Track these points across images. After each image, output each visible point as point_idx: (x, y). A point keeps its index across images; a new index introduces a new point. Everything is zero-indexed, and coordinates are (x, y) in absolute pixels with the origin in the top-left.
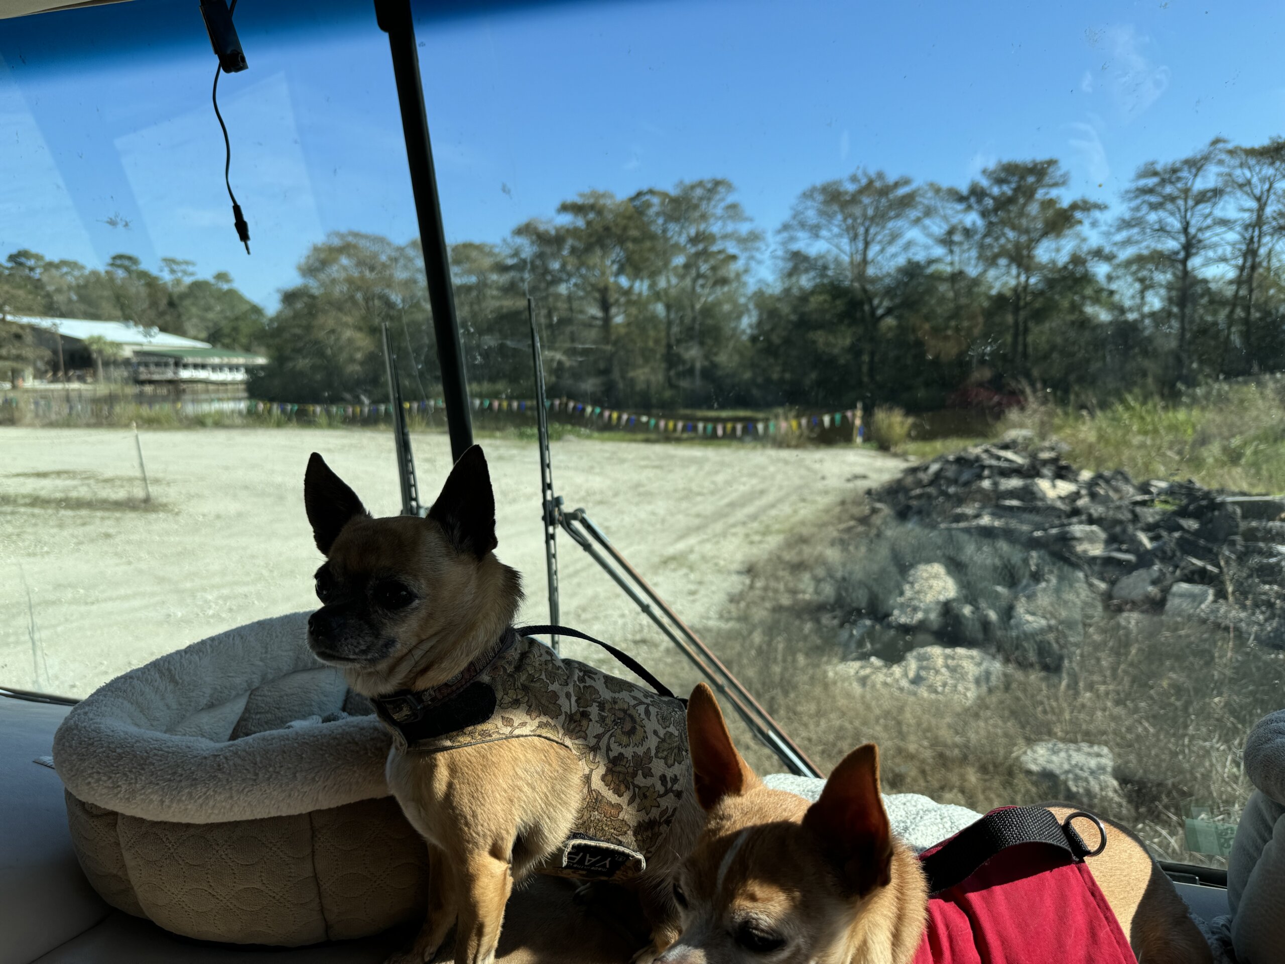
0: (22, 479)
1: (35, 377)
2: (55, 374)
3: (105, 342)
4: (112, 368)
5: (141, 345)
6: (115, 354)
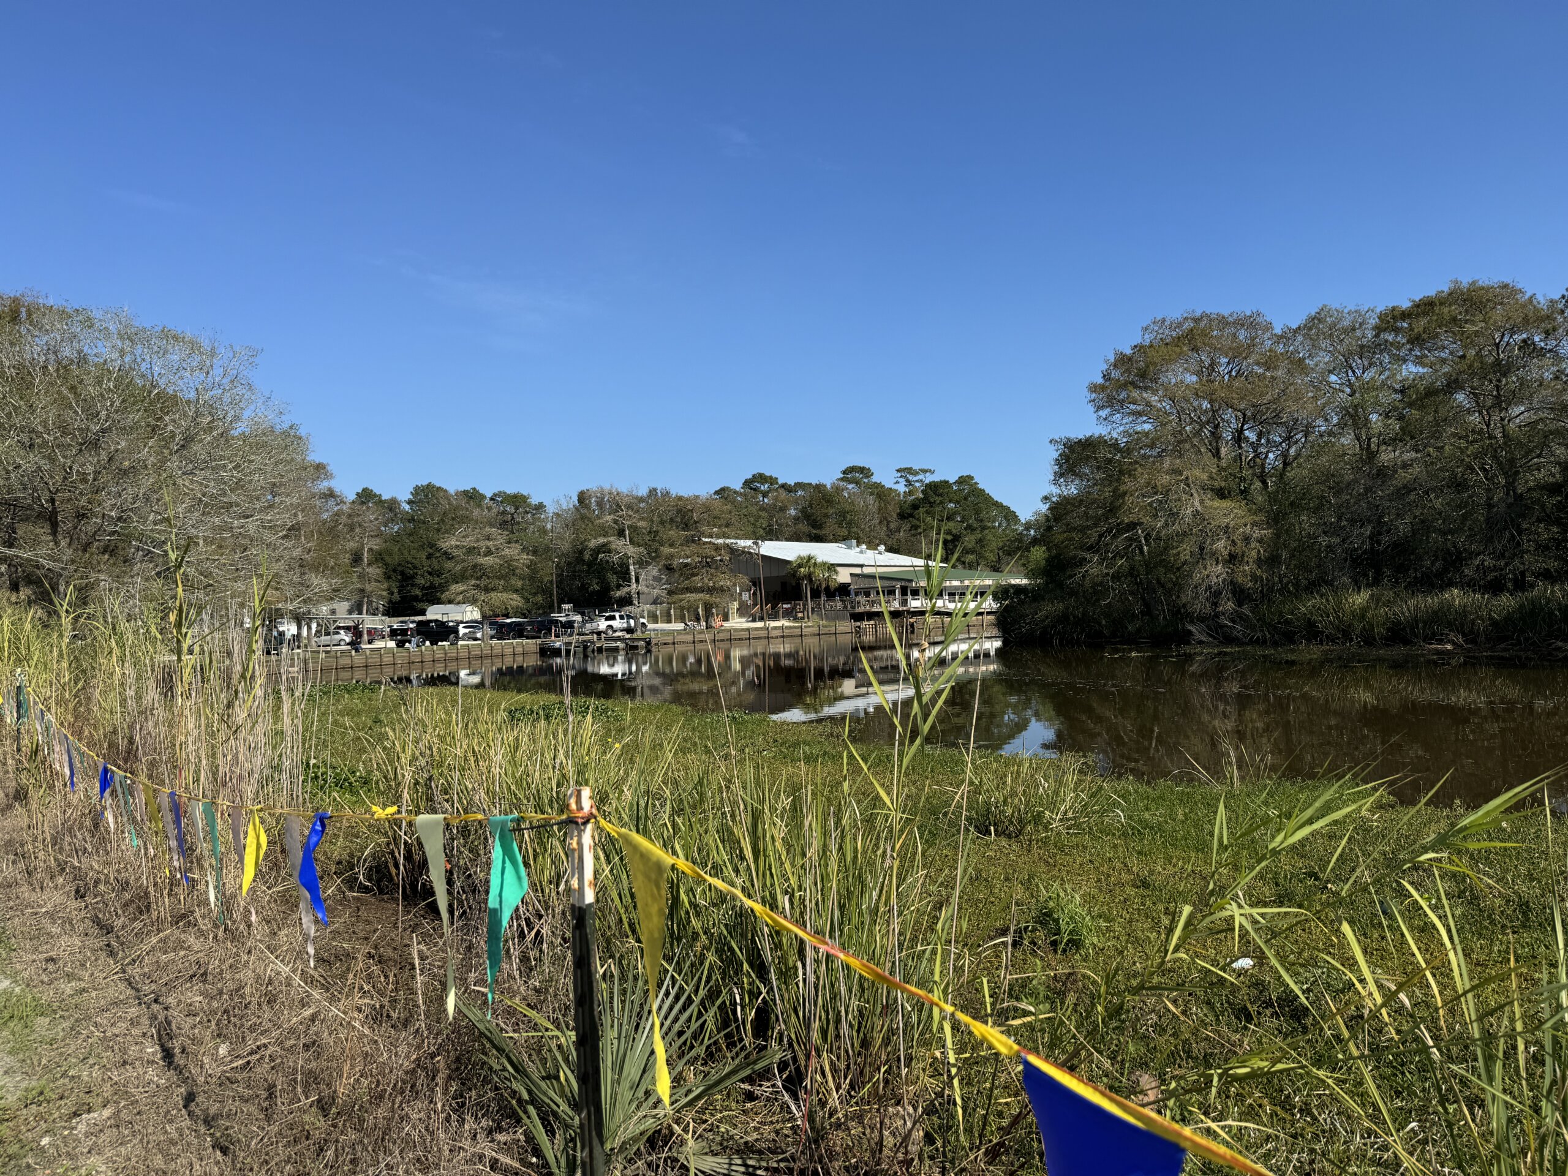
1: (741, 614)
2: (762, 608)
3: (815, 564)
4: (823, 598)
5: (861, 566)
6: (827, 580)
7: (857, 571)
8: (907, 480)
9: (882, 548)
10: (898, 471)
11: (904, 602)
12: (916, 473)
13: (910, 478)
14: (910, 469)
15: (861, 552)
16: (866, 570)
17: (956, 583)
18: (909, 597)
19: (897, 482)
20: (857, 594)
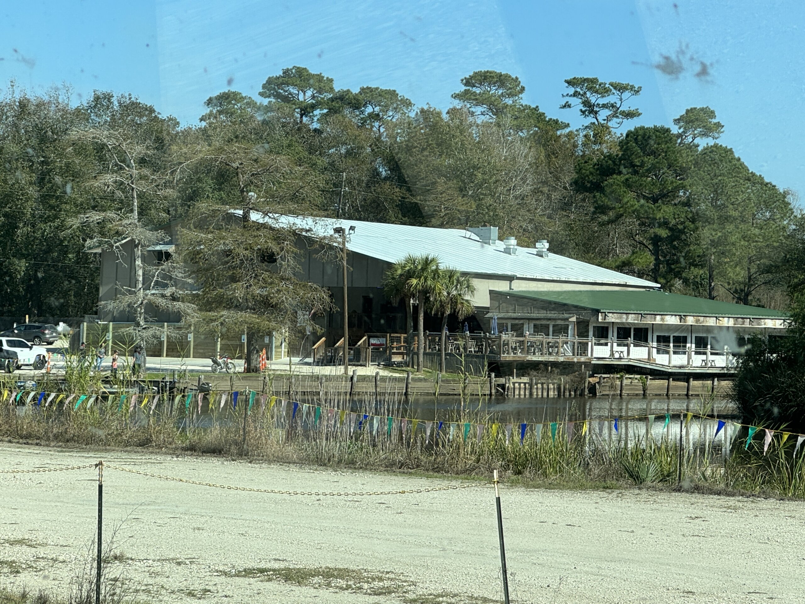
0: (255, 583)
1: (293, 351)
2: (331, 343)
3: (436, 272)
4: (445, 332)
5: (510, 278)
6: (454, 301)
7: (502, 286)
8: (586, 103)
9: (544, 245)
10: (569, 82)
11: (583, 349)
12: (604, 91)
13: (593, 98)
14: (593, 81)
15: (507, 251)
16: (519, 287)
17: (672, 320)
18: (591, 340)
19: (567, 106)
20: (502, 328)
